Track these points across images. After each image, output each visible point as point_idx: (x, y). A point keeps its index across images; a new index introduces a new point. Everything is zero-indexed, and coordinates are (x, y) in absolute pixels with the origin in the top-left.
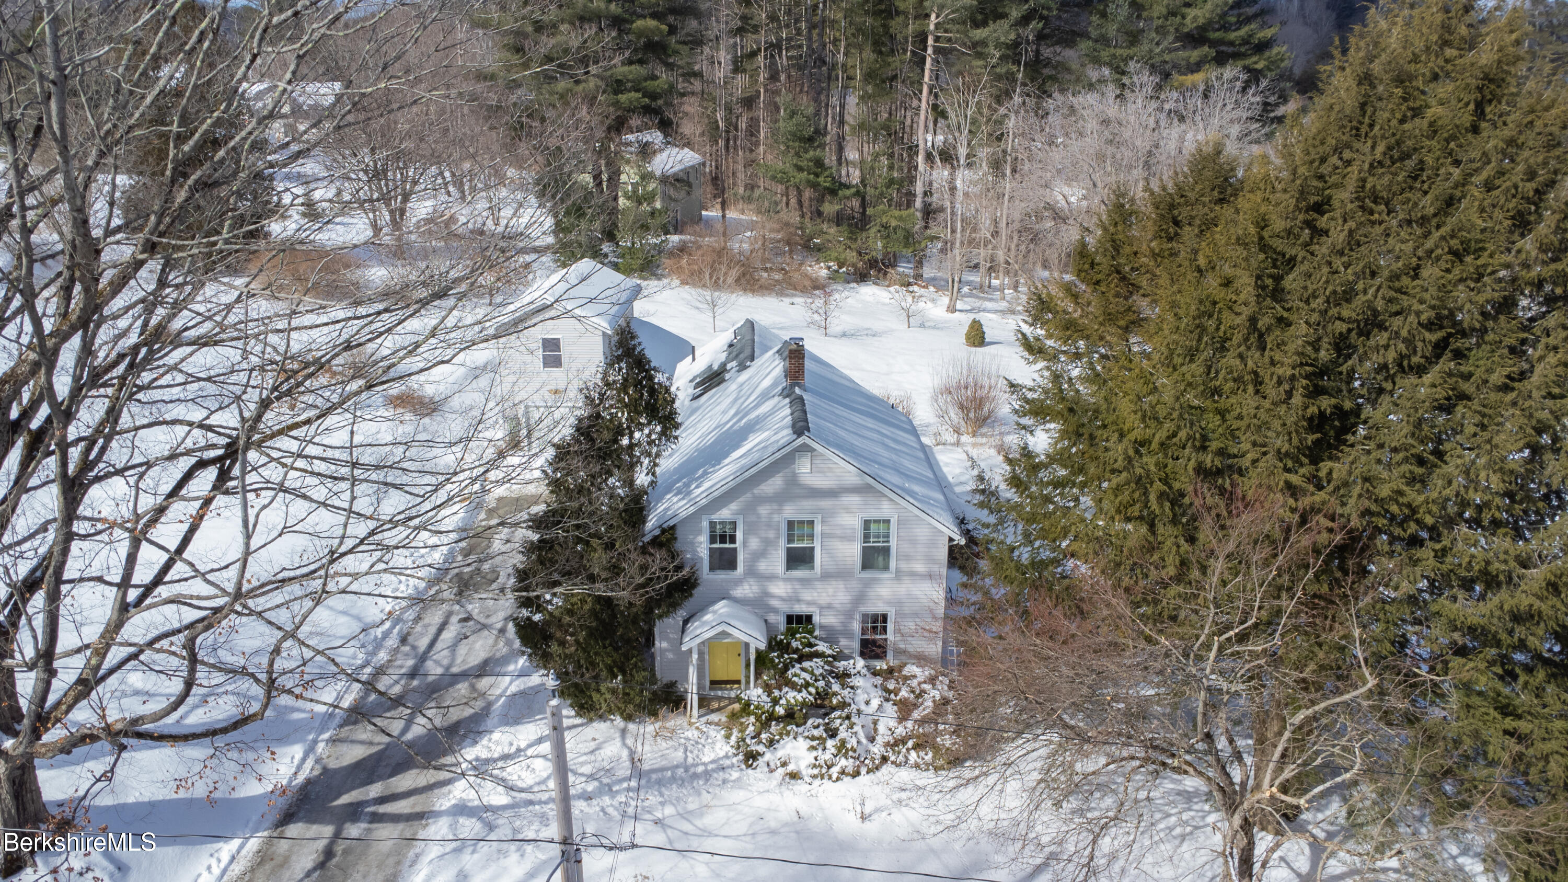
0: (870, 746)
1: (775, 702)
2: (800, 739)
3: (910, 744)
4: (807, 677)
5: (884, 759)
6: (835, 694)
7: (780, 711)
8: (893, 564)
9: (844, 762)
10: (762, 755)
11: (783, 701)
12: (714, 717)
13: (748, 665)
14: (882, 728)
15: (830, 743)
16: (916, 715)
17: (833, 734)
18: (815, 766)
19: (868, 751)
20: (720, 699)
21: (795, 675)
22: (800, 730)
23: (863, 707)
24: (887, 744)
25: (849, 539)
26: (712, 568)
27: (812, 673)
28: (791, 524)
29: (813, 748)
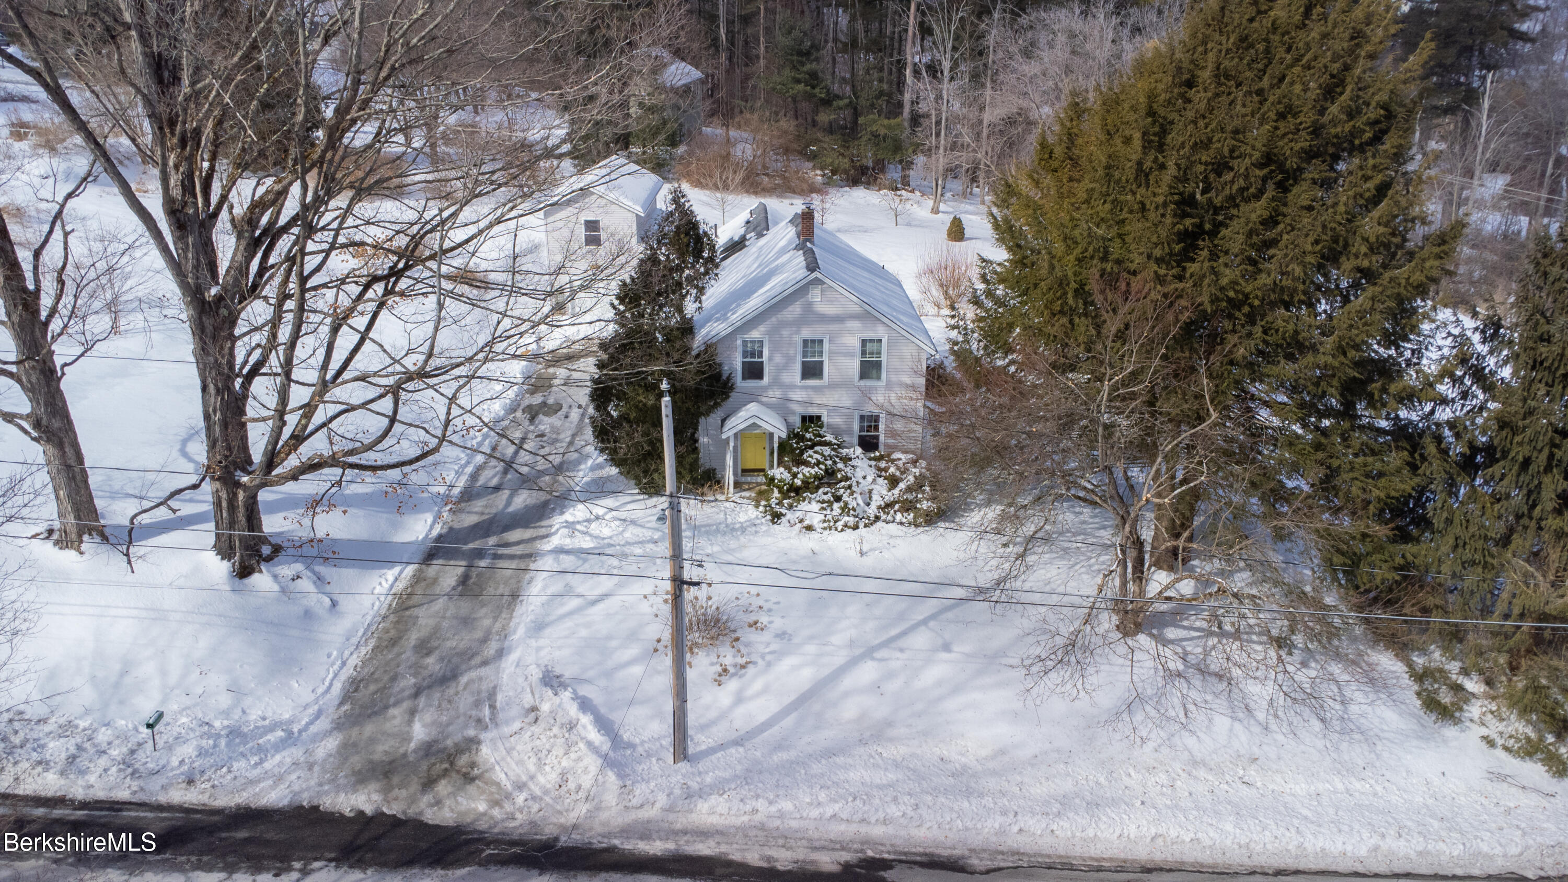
0: (866, 508)
1: (795, 476)
2: (814, 503)
3: (897, 507)
4: (819, 457)
5: (877, 518)
6: (840, 470)
7: (798, 482)
8: (884, 376)
9: (846, 518)
10: (784, 515)
11: (800, 476)
12: (747, 494)
13: (772, 453)
14: (875, 497)
15: (836, 506)
16: (902, 485)
17: (838, 499)
18: (824, 521)
19: (865, 512)
20: (749, 483)
21: (810, 456)
22: (813, 496)
23: (861, 480)
24: (879, 507)
25: (851, 355)
26: (744, 378)
27: (822, 455)
28: (805, 342)
29: (823, 509)
